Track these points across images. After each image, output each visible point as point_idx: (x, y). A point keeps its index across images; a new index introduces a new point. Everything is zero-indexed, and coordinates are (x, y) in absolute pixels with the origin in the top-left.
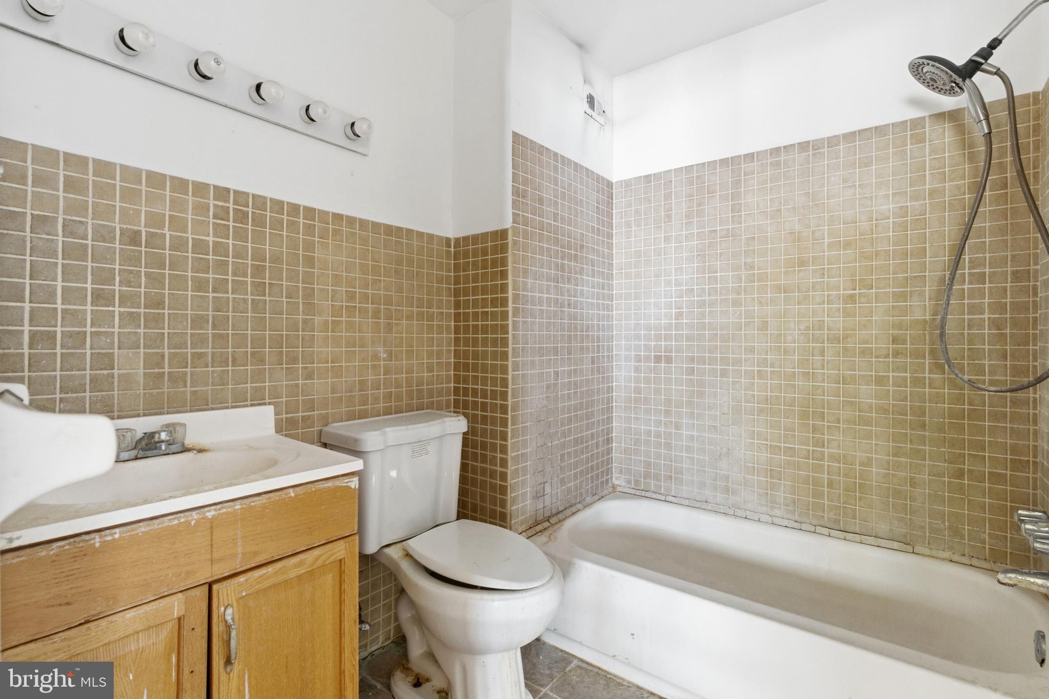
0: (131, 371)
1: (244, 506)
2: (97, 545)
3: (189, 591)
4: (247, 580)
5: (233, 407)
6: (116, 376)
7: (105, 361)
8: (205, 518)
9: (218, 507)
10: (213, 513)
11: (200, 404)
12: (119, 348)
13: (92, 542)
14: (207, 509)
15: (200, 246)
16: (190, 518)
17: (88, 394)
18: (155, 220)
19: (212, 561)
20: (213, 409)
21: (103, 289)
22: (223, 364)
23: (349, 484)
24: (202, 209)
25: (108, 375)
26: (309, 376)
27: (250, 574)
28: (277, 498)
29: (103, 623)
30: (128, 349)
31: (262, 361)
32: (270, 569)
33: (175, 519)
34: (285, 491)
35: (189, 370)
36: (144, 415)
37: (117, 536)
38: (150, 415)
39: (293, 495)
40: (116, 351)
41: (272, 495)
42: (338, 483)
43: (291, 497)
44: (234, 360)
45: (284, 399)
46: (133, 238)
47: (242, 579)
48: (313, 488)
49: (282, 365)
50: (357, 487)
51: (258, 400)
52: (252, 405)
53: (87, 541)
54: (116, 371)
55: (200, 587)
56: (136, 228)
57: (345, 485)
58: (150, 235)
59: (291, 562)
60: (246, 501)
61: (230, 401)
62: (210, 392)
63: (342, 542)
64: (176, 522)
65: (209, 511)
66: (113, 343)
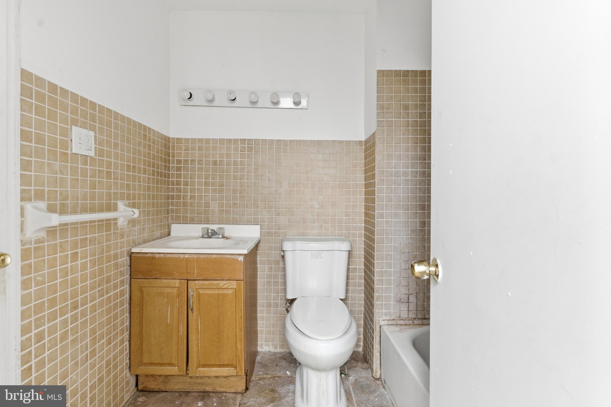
0: (214, 208)
1: (197, 257)
2: (157, 257)
3: (181, 280)
4: (198, 283)
5: (246, 224)
6: (210, 210)
7: (207, 205)
8: (185, 257)
9: (189, 255)
10: (187, 256)
11: (235, 222)
12: (211, 201)
13: (156, 256)
14: (186, 255)
15: (235, 163)
16: (180, 256)
17: (203, 215)
18: (221, 155)
19: (187, 273)
20: (239, 224)
21: (207, 181)
22: (243, 208)
23: (238, 258)
24: (236, 149)
25: (208, 209)
26: (278, 214)
27: (200, 281)
28: (209, 257)
29: (159, 280)
30: (214, 201)
31: (258, 207)
32: (206, 282)
33: (177, 255)
34: (213, 255)
35: (232, 209)
36: (218, 224)
37: (162, 256)
38: (220, 224)
39: (214, 257)
40: (210, 201)
41: (207, 255)
42: (233, 257)
43: (214, 258)
44: (247, 206)
45: (267, 223)
46: (215, 163)
47: (197, 282)
48: (223, 256)
49: (266, 209)
50: (242, 260)
51: (255, 223)
52: (253, 224)
53: (155, 255)
54: (210, 208)
55: (184, 280)
56: (216, 159)
57: (236, 258)
58: (220, 161)
59: (214, 282)
60: (198, 255)
61: (245, 222)
62: (238, 218)
63: (235, 281)
64: (177, 256)
65: (187, 255)
66: (209, 199)
